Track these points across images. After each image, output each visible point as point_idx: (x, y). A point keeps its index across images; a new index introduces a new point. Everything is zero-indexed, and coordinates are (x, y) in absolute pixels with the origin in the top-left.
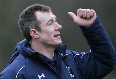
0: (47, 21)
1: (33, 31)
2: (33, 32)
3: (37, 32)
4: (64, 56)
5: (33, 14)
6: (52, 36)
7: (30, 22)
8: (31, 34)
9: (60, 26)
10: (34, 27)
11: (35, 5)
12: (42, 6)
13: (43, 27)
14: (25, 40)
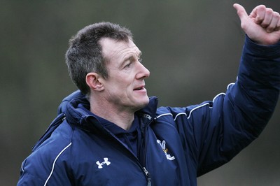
0: (121, 60)
1: (93, 76)
2: (92, 79)
3: (100, 80)
4: (154, 120)
5: (96, 42)
6: (130, 89)
7: (89, 58)
8: (88, 81)
9: (147, 72)
10: (94, 69)
11: (102, 24)
12: (115, 26)
13: (113, 70)
14: (79, 91)
